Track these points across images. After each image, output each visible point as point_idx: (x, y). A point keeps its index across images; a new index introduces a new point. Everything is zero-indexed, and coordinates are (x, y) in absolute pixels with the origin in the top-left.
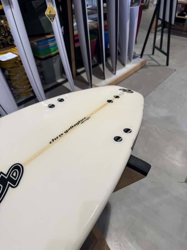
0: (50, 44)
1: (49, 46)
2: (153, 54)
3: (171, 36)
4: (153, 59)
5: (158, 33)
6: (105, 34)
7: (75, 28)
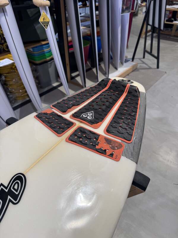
0: (45, 50)
1: (44, 51)
2: (144, 57)
3: (161, 41)
4: (144, 63)
5: (148, 38)
6: (98, 40)
7: (69, 34)
